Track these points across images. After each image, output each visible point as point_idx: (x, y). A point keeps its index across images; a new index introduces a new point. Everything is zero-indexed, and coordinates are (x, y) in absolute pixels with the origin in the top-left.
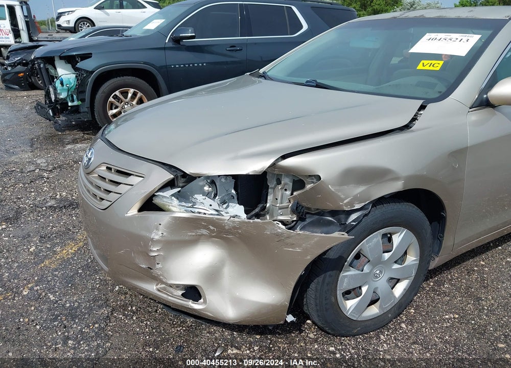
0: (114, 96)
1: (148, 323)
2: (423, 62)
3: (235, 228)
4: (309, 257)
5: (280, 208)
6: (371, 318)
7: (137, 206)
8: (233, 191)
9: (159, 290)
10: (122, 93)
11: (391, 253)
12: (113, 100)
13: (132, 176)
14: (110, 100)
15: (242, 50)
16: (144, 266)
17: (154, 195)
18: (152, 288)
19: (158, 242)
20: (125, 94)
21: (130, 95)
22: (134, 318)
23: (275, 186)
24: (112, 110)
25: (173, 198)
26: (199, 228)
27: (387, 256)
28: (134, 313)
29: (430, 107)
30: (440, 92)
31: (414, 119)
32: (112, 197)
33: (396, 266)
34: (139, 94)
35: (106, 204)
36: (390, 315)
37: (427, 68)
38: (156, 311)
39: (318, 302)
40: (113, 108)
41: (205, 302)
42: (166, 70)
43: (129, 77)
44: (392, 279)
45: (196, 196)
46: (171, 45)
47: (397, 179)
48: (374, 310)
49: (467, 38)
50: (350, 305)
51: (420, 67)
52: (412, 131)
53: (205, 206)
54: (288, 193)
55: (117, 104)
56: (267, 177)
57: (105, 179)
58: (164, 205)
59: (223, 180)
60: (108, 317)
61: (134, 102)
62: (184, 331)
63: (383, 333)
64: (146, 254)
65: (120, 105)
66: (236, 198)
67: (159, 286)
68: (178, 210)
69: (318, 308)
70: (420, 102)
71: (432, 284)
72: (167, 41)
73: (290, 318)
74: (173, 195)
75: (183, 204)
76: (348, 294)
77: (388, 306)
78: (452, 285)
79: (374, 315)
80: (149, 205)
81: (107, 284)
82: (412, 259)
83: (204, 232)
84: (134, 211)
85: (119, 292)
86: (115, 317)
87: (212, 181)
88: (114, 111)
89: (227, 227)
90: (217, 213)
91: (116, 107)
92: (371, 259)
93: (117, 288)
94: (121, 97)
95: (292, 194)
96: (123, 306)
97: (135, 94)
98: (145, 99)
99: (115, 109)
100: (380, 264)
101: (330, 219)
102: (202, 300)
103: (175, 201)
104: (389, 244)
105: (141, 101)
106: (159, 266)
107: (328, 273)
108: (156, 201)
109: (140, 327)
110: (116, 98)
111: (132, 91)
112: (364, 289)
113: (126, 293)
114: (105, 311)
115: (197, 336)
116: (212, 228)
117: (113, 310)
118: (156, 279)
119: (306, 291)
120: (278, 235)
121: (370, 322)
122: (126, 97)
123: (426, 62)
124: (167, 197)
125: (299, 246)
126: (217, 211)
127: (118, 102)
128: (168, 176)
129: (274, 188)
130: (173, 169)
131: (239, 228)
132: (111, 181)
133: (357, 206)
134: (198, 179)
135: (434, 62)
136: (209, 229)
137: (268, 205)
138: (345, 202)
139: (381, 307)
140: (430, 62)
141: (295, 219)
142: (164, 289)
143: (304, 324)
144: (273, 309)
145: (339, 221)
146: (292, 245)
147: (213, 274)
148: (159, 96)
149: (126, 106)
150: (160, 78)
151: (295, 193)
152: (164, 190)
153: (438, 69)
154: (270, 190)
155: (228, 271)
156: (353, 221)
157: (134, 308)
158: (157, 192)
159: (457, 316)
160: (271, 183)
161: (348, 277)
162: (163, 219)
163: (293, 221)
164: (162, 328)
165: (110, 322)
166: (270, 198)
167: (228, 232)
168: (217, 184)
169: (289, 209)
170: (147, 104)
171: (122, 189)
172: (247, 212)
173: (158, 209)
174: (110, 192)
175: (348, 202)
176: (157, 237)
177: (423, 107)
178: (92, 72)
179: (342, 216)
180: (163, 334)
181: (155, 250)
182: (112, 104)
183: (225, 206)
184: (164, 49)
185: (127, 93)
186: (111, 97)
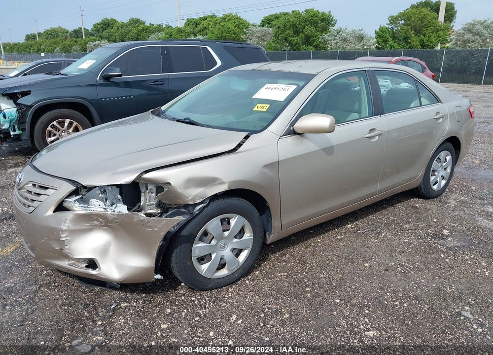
0: (52, 125)
1: (66, 292)
2: (258, 105)
3: (115, 219)
4: (162, 234)
5: (149, 205)
6: (222, 277)
7: (53, 208)
8: (119, 197)
9: (70, 265)
10: (59, 123)
11: (229, 231)
12: (51, 129)
13: (49, 189)
14: (48, 129)
15: (164, 84)
16: (58, 248)
17: (63, 201)
18: (65, 264)
19: (65, 231)
20: (62, 124)
21: (66, 124)
22: (56, 290)
23: (145, 191)
24: (50, 137)
25: (76, 202)
26: (93, 221)
27: (226, 233)
28: (56, 287)
29: (252, 136)
30: (263, 126)
31: (240, 145)
32: (36, 204)
33: (235, 240)
34: (75, 124)
35: (31, 209)
36: (237, 275)
37: (259, 109)
38: (73, 284)
39: (178, 265)
40: (52, 136)
41: (100, 269)
42: (97, 103)
43: (65, 110)
44: (235, 249)
45: (92, 200)
46: (102, 82)
47: (223, 183)
48: (224, 272)
49: (288, 88)
50: (204, 268)
51: (255, 109)
52: (238, 153)
53: (97, 206)
54: (154, 195)
55: (55, 132)
56: (140, 185)
57: (31, 192)
58: (70, 207)
59: (110, 189)
60: (36, 291)
61: (71, 130)
62: (92, 295)
63: (231, 287)
64: (58, 240)
65: (58, 133)
66: (121, 200)
67: (70, 262)
68: (79, 209)
69: (179, 269)
70: (245, 134)
71: (277, 255)
72: (98, 79)
73: (158, 276)
74: (75, 200)
75: (82, 205)
76: (202, 260)
77: (235, 268)
78: (291, 256)
79: (225, 275)
80: (61, 207)
81: (38, 271)
82: (248, 235)
83: (96, 223)
84: (50, 212)
85: (46, 275)
86: (42, 291)
87: (103, 189)
88: (53, 138)
89: (110, 219)
90: (104, 210)
91: (55, 135)
92: (214, 236)
93: (45, 272)
94: (58, 126)
95: (156, 195)
96: (49, 283)
97: (71, 124)
98: (80, 128)
99: (53, 136)
100: (222, 239)
101: (184, 210)
102: (98, 269)
103: (77, 204)
104: (228, 225)
105: (76, 130)
106: (66, 247)
107: (183, 245)
108: (65, 204)
109: (60, 295)
110: (54, 127)
111: (68, 121)
112: (213, 256)
113: (51, 275)
114: (34, 288)
115: (100, 297)
116: (101, 220)
117: (41, 286)
118: (67, 257)
119: (171, 259)
120: (141, 221)
121: (221, 280)
122: (63, 126)
123: (259, 105)
124: (72, 202)
125: (156, 227)
126: (104, 208)
127: (56, 130)
128: (72, 188)
129: (144, 192)
130: (76, 183)
131: (117, 219)
132: (36, 193)
133: (198, 201)
134: (94, 189)
135: (264, 105)
136: (99, 221)
137: (142, 204)
138: (189, 199)
139: (228, 269)
140: (262, 105)
141: (159, 212)
142: (74, 264)
143: (179, 286)
144: (146, 271)
145: (189, 211)
146: (151, 227)
147: (104, 251)
148: (93, 125)
149: (63, 134)
150: (92, 110)
151: (159, 195)
152: (70, 197)
153: (265, 110)
154: (142, 194)
155: (113, 249)
156: (198, 210)
157: (56, 284)
158: (65, 199)
159: (286, 274)
160: (143, 189)
161: (199, 248)
162: (68, 215)
163: (159, 213)
164: (76, 295)
165: (38, 294)
166: (142, 199)
167: (112, 221)
168: (107, 192)
169: (154, 205)
170: (82, 132)
171: (42, 198)
172: (129, 209)
173: (66, 209)
174: (34, 201)
175: (192, 199)
176: (64, 228)
177: (247, 137)
178: (31, 106)
179: (191, 208)
180: (76, 298)
181: (64, 237)
182: (50, 132)
183: (114, 206)
184: (96, 85)
185: (64, 122)
186: (49, 127)
